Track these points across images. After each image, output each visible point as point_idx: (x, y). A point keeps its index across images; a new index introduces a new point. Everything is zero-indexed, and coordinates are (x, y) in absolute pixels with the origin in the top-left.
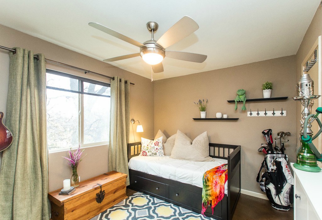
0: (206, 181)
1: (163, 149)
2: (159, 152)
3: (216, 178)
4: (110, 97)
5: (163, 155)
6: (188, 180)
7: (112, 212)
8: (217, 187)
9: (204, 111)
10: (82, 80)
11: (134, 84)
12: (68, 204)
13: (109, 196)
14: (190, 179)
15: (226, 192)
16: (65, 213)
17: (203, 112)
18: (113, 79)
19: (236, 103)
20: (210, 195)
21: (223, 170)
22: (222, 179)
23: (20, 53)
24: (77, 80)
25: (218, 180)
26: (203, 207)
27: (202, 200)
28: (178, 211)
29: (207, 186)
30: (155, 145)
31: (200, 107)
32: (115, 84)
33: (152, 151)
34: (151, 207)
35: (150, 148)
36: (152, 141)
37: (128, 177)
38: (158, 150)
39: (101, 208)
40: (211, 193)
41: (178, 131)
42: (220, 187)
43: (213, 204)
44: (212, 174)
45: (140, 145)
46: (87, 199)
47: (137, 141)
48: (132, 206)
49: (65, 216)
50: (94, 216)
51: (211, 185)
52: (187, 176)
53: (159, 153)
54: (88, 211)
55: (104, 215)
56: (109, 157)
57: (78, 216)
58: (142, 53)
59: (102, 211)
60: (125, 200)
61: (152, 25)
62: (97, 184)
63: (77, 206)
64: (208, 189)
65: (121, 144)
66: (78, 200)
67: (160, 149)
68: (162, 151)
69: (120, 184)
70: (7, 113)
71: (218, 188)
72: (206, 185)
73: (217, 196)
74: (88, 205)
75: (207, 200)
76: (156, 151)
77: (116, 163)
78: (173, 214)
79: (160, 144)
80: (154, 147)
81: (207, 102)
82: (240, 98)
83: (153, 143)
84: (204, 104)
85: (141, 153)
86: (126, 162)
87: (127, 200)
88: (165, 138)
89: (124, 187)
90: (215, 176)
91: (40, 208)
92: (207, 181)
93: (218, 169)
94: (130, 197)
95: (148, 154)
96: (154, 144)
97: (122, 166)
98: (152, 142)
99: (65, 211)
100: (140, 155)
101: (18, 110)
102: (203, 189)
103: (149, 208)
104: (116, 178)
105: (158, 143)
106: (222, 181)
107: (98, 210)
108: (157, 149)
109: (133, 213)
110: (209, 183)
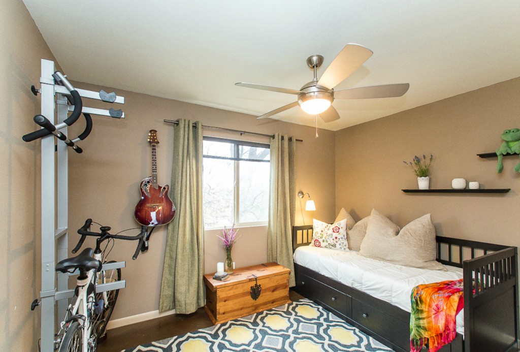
0: (417, 301)
1: (348, 238)
2: (339, 242)
3: (438, 299)
4: (269, 161)
5: (347, 250)
6: (384, 294)
7: (269, 315)
8: (440, 317)
9: (426, 176)
10: (238, 143)
11: (302, 141)
12: (221, 291)
13: (266, 293)
14: (388, 293)
15: (461, 330)
16: (218, 301)
17: (423, 178)
18: (273, 137)
19: (500, 158)
20: (425, 329)
21: (459, 288)
22: (451, 303)
23: (182, 125)
24: (233, 144)
25: (443, 305)
26: (411, 347)
27: (410, 334)
28: (365, 342)
29: (418, 311)
30: (334, 231)
31: (417, 169)
32: (275, 143)
33: (328, 240)
34: (322, 325)
35: (325, 235)
36: (330, 225)
37: (293, 274)
38: (338, 239)
39: (256, 307)
40: (426, 325)
41: (373, 211)
42: (446, 318)
43: (431, 346)
44: (430, 291)
45: (311, 230)
46: (239, 291)
47: (307, 223)
48: (295, 316)
49: (217, 305)
50: (247, 314)
51: (427, 310)
52: (383, 287)
53: (340, 245)
54: (241, 307)
55: (260, 317)
56: (269, 242)
57: (230, 309)
58: (300, 102)
59: (257, 311)
60: (287, 305)
61: (315, 59)
62: (253, 275)
63: (230, 297)
64: (420, 317)
65: (283, 226)
66: (231, 289)
67: (342, 238)
68: (346, 242)
69: (280, 281)
70: (172, 186)
71: (442, 319)
72: (418, 309)
73: (439, 332)
74: (241, 299)
75: (419, 335)
76: (335, 241)
77: (277, 251)
78: (356, 344)
79: (343, 231)
80: (332, 235)
81: (431, 159)
82: (510, 148)
83: (331, 228)
84: (424, 163)
85: (313, 242)
86: (290, 253)
87: (289, 305)
88: (351, 221)
89: (286, 287)
90: (436, 295)
91: (196, 289)
92: (419, 302)
93: (449, 285)
94: (295, 303)
95: (323, 244)
96: (332, 230)
97: (285, 258)
98: (328, 227)
99: (218, 298)
100: (310, 244)
101: (180, 183)
102: (411, 315)
103: (319, 325)
104: (275, 272)
105: (339, 229)
106: (452, 308)
107: (252, 308)
108: (336, 238)
109: (295, 324)
110: (423, 307)
